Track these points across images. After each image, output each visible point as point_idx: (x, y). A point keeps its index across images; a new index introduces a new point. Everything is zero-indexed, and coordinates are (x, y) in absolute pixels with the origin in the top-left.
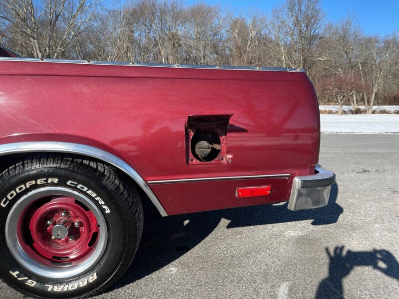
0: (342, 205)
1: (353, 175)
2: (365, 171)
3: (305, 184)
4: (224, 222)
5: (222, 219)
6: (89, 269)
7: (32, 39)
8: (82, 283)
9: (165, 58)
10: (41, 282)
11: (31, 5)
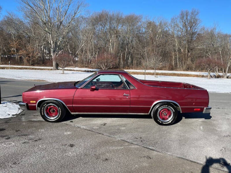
0: (212, 116)
1: (215, 109)
2: (219, 108)
3: (206, 109)
4: (184, 118)
5: (183, 117)
6: (170, 121)
7: (48, 34)
8: (169, 123)
9: (111, 43)
10: (162, 122)
11: (49, 17)
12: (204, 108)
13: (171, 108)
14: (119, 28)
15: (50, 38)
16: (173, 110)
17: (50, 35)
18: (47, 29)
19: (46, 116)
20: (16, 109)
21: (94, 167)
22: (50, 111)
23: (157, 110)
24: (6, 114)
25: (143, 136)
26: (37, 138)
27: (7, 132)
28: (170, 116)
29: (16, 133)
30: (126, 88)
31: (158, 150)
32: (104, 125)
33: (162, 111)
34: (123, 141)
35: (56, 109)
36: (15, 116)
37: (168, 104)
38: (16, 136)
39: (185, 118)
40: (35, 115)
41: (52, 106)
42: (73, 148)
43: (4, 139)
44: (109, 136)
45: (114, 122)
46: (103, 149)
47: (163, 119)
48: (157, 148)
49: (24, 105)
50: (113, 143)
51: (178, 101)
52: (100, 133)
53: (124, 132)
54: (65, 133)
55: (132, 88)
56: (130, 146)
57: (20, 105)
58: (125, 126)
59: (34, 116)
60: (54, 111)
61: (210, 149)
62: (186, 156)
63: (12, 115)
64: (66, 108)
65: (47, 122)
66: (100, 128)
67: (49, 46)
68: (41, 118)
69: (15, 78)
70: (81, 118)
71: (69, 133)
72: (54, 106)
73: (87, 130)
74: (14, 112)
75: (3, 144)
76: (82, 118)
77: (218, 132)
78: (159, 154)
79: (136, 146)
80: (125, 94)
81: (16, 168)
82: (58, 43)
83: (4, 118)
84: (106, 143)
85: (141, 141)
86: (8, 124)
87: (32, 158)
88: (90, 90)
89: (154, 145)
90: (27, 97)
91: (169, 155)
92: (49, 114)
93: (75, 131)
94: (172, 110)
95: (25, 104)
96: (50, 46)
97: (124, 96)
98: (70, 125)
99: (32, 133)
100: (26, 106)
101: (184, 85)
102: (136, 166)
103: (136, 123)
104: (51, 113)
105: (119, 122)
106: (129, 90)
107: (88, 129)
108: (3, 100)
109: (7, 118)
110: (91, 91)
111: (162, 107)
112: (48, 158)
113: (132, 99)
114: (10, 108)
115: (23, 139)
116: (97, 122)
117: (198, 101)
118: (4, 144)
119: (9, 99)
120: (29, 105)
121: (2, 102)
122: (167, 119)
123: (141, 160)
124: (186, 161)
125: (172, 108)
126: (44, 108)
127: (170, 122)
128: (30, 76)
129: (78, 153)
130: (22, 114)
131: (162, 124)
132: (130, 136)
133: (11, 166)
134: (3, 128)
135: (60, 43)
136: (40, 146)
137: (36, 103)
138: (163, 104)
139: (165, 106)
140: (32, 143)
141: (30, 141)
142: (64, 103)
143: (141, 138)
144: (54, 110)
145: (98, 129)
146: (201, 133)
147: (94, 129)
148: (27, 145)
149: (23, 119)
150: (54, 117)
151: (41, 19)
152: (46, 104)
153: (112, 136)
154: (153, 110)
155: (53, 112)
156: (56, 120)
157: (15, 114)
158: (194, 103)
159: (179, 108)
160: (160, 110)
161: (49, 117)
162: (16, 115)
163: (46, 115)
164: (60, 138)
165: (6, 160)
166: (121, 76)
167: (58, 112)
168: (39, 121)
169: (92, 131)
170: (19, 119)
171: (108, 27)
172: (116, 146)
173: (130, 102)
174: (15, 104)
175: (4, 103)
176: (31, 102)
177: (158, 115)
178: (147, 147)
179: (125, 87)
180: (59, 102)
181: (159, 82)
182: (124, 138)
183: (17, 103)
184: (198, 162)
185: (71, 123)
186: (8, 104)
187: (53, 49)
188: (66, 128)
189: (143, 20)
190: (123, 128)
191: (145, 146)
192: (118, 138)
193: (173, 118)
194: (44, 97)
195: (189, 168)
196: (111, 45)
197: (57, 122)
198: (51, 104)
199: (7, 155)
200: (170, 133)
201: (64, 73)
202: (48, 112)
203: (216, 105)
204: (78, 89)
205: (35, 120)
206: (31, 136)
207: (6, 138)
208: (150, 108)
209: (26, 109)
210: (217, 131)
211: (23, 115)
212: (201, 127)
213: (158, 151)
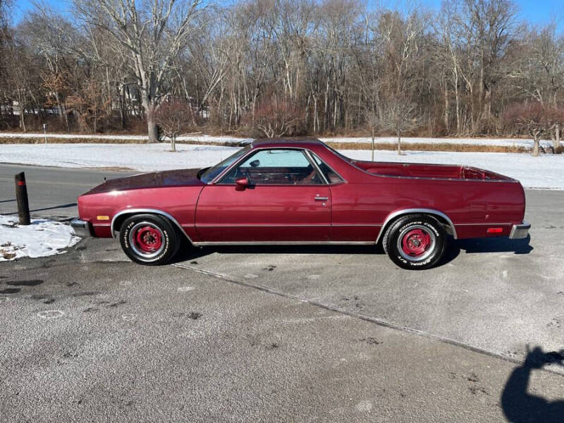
0: (532, 246)
1: (542, 229)
2: (552, 227)
3: (518, 228)
4: (463, 252)
5: (462, 250)
6: (427, 258)
7: (133, 53)
8: (425, 263)
9: (290, 72)
10: (408, 261)
11: (133, 9)
12: (512, 225)
13: (430, 228)
14: (309, 32)
15: (138, 63)
16: (436, 231)
17: (138, 56)
18: (129, 41)
19: (133, 251)
20: (64, 235)
21: (245, 362)
22: (142, 239)
23: (397, 232)
24: (43, 247)
25: (362, 293)
26: (116, 301)
27: (46, 289)
28: (427, 248)
29: (67, 290)
30: (321, 182)
31: (396, 326)
32: (271, 269)
33: (408, 235)
34: (314, 304)
35: (158, 235)
36: (65, 252)
37: (424, 218)
38: (70, 295)
39: (467, 252)
40: (109, 248)
41: (147, 228)
42: (199, 322)
43: (40, 304)
44: (283, 296)
45: (295, 263)
46: (267, 324)
47: (413, 254)
48: (392, 320)
49: (84, 226)
50: (290, 310)
51: (448, 211)
52: (259, 288)
53: (316, 285)
54: (180, 289)
55: (335, 181)
56: (330, 317)
57: (75, 226)
58: (318, 270)
59: (108, 250)
60: (152, 239)
61: (522, 322)
62: (461, 339)
63: (58, 250)
64: (181, 231)
65: (138, 265)
66: (261, 276)
67: (137, 83)
68: (124, 255)
69: (60, 165)
70: (216, 254)
71: (188, 288)
72: (151, 226)
73: (232, 281)
74: (61, 243)
75: (38, 315)
76: (218, 254)
77: (544, 284)
78: (397, 333)
79: (345, 316)
80: (318, 195)
81: (70, 365)
82: (159, 77)
83: (40, 256)
84: (275, 310)
85: (357, 306)
86: (49, 269)
87: (106, 344)
88: (235, 187)
89: (387, 313)
90: (89, 208)
91: (422, 335)
92: (142, 246)
93: (202, 285)
94: (434, 232)
95: (85, 223)
96: (139, 84)
97: (316, 200)
98: (192, 271)
99: (105, 290)
100: (86, 226)
101: (466, 171)
102: (344, 359)
103: (347, 265)
104: (145, 243)
105: (307, 262)
106: (327, 186)
107: (232, 278)
108: (36, 216)
109: (45, 257)
110: (237, 189)
111: (410, 226)
112: (141, 343)
113: (334, 208)
114: (52, 235)
115: (85, 303)
116: (255, 263)
117: (501, 209)
118: (42, 314)
119: (48, 213)
120: (94, 225)
121: (32, 221)
122: (422, 254)
123: (355, 347)
124: (460, 350)
125: (433, 228)
126: (129, 233)
127: (428, 261)
128: (93, 159)
129: (210, 333)
130: (79, 248)
131: (408, 267)
132: (330, 294)
133: (58, 362)
134: (38, 279)
135: (162, 76)
136: (124, 318)
137: (109, 221)
138: (410, 218)
139: (415, 223)
140: (105, 311)
141: (101, 307)
142: (175, 221)
143: (356, 299)
144: (152, 237)
145: (256, 278)
146: (504, 285)
147: (246, 279)
148: (94, 316)
149: (83, 257)
150: (152, 252)
151: (114, 17)
152: (133, 223)
153: (289, 294)
154: (387, 234)
155: (150, 240)
156: (158, 258)
157: (63, 246)
158: (487, 216)
159: (451, 229)
160: (403, 232)
161: (140, 252)
162: (66, 248)
163: (134, 248)
164: (169, 299)
165: (48, 349)
166: (309, 151)
167: (161, 241)
168: (119, 262)
169: (242, 284)
170: (73, 259)
171: (279, 30)
172: (296, 317)
173: (331, 216)
174: (62, 225)
175: (37, 223)
176: (99, 218)
177: (399, 246)
178: (371, 318)
179: (318, 180)
180: (164, 218)
181: (404, 165)
182: (317, 297)
183: (68, 222)
184: (491, 351)
185: (194, 267)
186: (47, 224)
187: (146, 90)
188: (182, 277)
189: (371, 9)
190: (314, 277)
191: (366, 317)
192: (302, 298)
193: (436, 251)
194: (129, 206)
195: (466, 364)
196: (289, 75)
197: (162, 265)
198: (145, 223)
199: (49, 338)
200: (426, 288)
201: (175, 151)
202: (139, 240)
203: (546, 221)
204: (207, 185)
205: (111, 260)
206: (102, 297)
207: (46, 300)
208: (380, 228)
209: (88, 234)
210: (542, 280)
211: (82, 249)
212: (505, 273)
213: (396, 328)
